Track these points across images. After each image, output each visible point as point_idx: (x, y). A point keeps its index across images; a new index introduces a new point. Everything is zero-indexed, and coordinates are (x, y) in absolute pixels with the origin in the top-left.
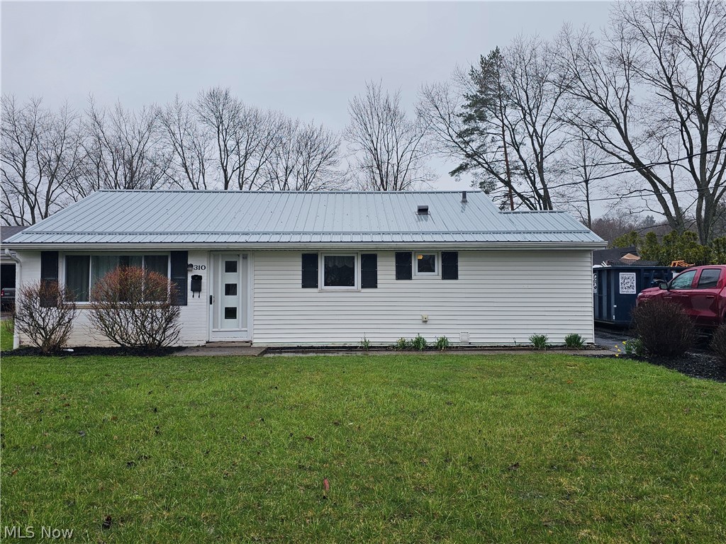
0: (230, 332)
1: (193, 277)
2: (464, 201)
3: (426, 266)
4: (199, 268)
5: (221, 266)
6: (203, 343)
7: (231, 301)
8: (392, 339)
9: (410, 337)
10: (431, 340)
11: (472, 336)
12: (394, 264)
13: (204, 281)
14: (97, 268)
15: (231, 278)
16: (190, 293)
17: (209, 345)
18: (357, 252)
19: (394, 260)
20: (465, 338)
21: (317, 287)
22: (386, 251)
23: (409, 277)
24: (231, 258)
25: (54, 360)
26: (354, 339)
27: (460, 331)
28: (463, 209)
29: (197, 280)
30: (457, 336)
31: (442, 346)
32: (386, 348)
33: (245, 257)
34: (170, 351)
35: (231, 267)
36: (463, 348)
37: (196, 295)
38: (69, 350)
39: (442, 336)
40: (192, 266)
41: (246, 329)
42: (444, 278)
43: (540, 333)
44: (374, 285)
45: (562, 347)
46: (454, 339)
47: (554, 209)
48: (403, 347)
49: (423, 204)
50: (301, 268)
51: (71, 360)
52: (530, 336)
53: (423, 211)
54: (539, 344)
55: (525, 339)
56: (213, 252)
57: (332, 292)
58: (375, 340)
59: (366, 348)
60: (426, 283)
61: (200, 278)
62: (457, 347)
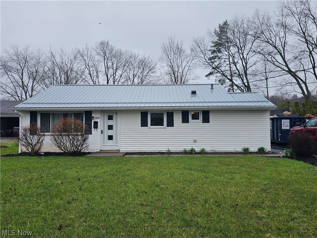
0: (110, 146)
1: (94, 122)
2: (212, 88)
3: (195, 117)
4: (97, 118)
5: (106, 118)
6: (99, 151)
7: (110, 133)
8: (181, 149)
9: (188, 148)
10: (198, 149)
11: (216, 148)
12: (181, 116)
13: (99, 124)
14: (53, 119)
15: (111, 123)
16: (93, 129)
17: (101, 152)
18: (165, 111)
19: (181, 114)
20: (213, 149)
21: (147, 126)
22: (177, 111)
23: (188, 122)
24: (110, 114)
25: (35, 158)
26: (164, 149)
27: (210, 146)
28: (212, 91)
29: (96, 123)
30: (209, 148)
31: (203, 152)
32: (178, 153)
33: (116, 114)
34: (85, 154)
35: (110, 118)
36: (212, 153)
37: (96, 130)
38: (42, 154)
39: (203, 148)
40: (94, 117)
41: (117, 145)
42: (203, 122)
43: (246, 147)
44: (172, 125)
45: (256, 153)
46: (208, 149)
47: (252, 92)
48: (185, 152)
49: (194, 90)
50: (140, 118)
51: (43, 158)
52: (242, 148)
53: (194, 93)
54: (246, 151)
55: (240, 149)
56: (103, 111)
57: (154, 128)
58: (173, 149)
59: (169, 153)
60: (196, 124)
61: (97, 122)
62: (209, 153)
